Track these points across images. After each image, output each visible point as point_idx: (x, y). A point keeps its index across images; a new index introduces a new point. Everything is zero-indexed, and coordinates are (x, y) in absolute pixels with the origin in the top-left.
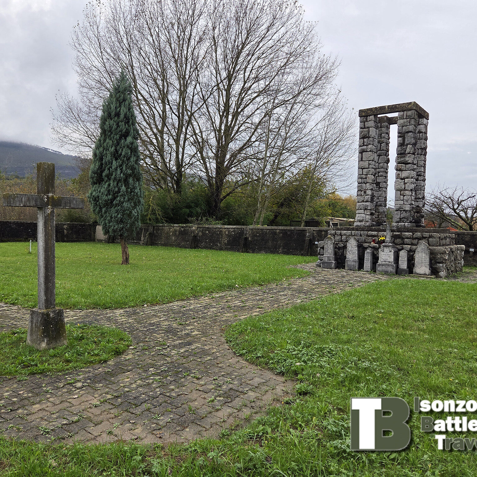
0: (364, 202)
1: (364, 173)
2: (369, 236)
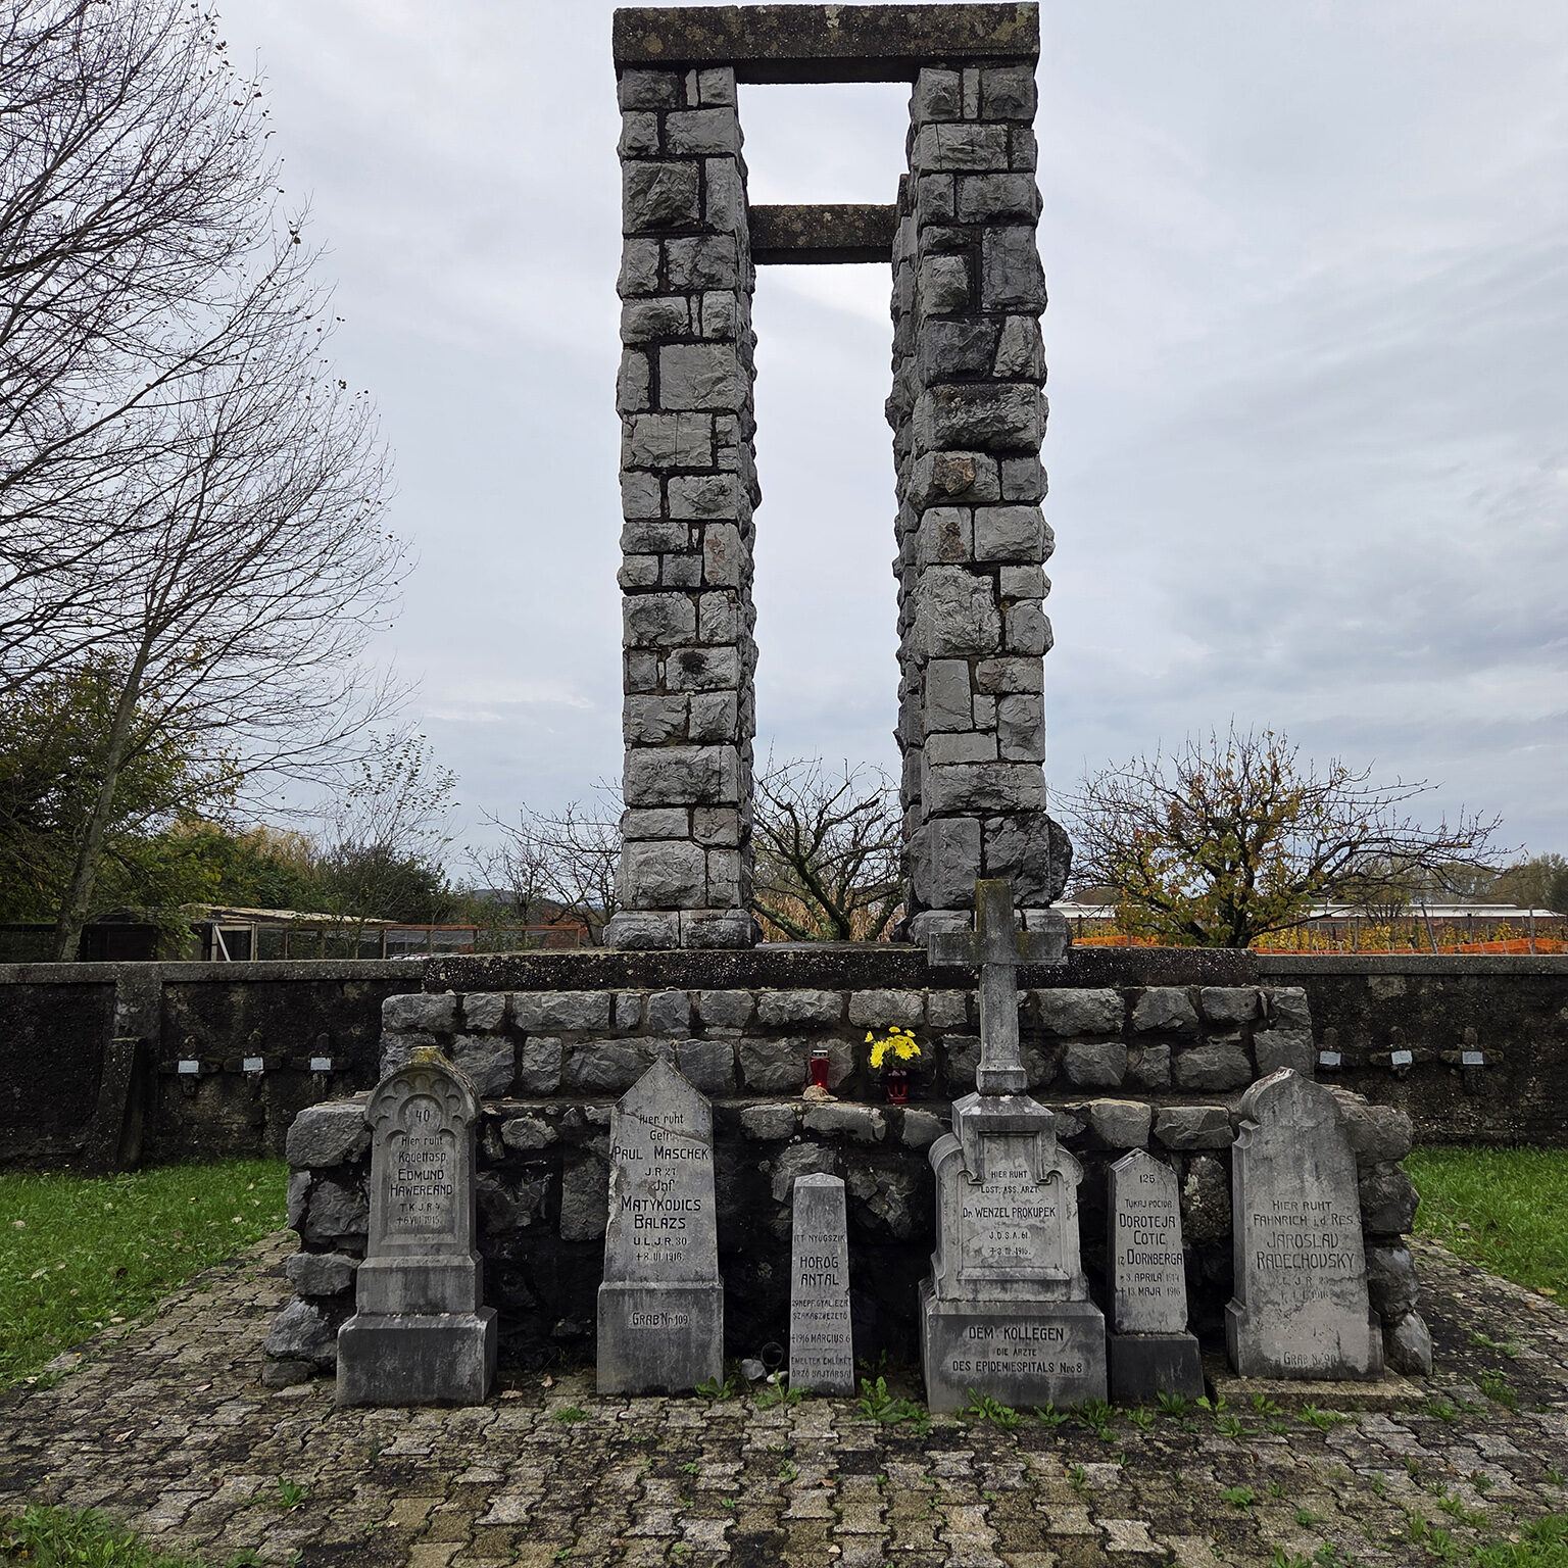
0: (686, 741)
1: (679, 509)
2: (772, 1031)
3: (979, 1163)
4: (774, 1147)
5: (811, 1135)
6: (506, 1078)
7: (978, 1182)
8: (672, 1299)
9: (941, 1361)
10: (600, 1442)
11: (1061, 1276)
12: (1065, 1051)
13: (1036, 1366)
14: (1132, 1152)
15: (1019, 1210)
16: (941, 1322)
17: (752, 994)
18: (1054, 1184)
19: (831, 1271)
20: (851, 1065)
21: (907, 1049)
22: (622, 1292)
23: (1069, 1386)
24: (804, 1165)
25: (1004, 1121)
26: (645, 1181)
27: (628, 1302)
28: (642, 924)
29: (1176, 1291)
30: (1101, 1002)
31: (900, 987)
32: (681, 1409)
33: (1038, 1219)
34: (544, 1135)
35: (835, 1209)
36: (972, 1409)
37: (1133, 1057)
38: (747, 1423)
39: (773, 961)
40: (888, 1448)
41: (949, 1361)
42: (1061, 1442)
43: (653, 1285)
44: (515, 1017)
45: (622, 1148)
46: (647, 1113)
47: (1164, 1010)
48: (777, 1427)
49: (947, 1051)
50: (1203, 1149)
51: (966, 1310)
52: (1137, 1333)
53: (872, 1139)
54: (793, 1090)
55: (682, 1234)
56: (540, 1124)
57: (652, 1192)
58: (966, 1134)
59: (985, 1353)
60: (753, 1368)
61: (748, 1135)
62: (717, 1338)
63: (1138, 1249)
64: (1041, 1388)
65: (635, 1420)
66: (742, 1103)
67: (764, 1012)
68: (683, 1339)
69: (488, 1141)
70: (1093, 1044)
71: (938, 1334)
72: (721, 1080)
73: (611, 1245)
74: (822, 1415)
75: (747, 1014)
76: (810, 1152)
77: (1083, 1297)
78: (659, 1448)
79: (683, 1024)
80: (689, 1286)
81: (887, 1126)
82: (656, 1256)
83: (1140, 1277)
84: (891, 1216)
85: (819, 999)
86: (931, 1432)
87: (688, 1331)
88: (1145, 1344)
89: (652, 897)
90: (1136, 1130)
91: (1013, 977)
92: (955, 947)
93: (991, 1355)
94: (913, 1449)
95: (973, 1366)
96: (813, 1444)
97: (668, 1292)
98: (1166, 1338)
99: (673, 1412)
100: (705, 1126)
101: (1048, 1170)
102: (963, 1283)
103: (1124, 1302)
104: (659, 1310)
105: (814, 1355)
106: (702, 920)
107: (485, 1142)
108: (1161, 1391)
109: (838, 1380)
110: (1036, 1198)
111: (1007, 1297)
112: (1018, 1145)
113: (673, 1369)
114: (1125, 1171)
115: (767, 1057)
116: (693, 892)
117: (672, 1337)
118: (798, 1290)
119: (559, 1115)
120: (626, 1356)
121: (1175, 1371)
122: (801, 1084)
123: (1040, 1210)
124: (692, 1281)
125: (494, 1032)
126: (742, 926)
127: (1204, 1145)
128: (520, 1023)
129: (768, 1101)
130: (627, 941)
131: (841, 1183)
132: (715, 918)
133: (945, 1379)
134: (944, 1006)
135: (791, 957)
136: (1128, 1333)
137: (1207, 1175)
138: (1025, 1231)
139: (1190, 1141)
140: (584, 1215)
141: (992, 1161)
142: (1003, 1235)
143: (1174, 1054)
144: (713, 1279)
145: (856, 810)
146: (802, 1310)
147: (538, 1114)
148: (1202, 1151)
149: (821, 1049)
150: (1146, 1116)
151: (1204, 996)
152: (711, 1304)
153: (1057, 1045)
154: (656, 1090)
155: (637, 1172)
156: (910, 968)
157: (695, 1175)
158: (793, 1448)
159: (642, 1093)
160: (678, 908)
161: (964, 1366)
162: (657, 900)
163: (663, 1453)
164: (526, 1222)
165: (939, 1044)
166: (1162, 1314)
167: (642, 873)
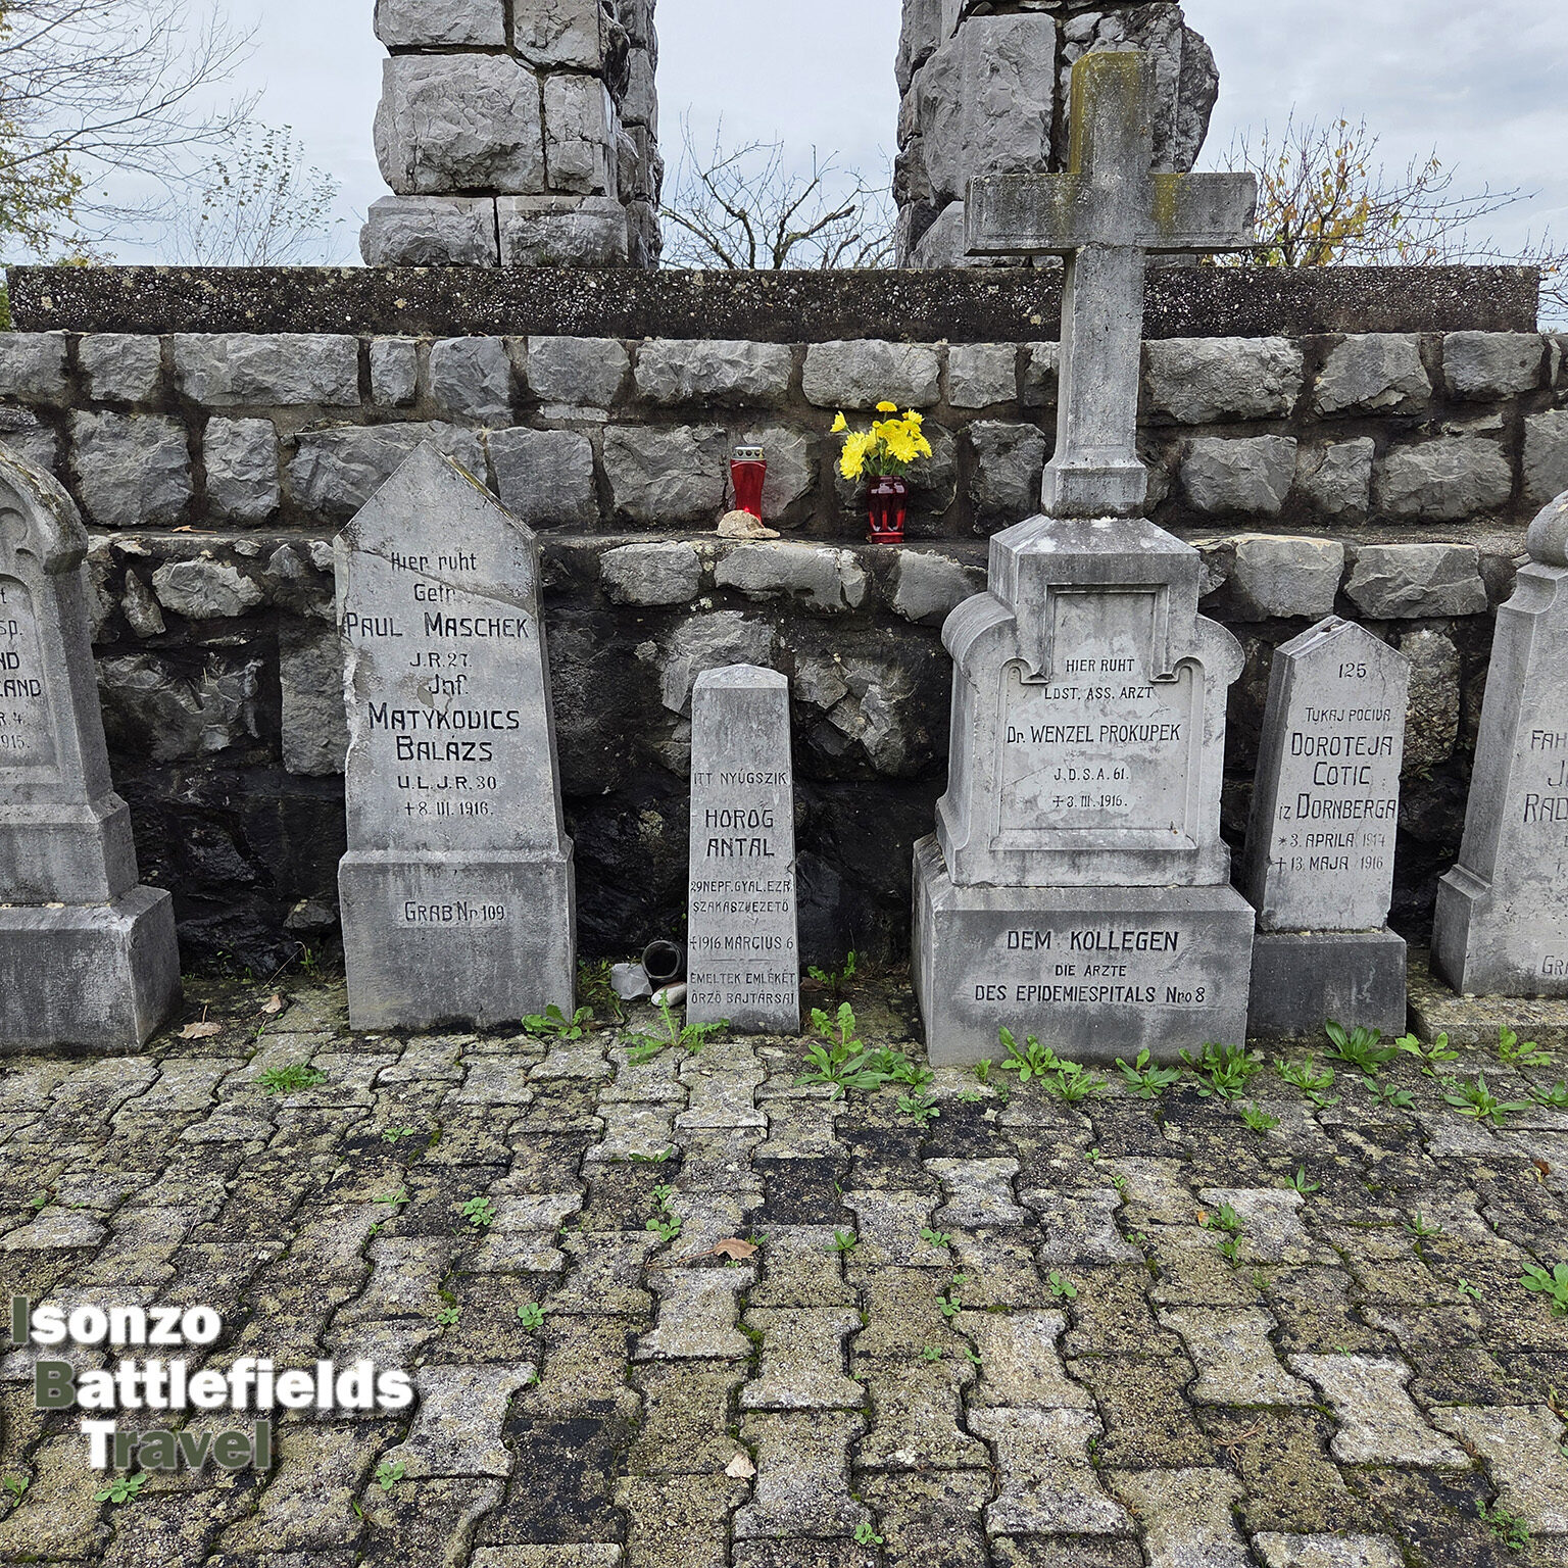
2: (661, 412)
3: (1044, 645)
4: (663, 618)
5: (731, 596)
6: (176, 492)
7: (1040, 681)
8: (475, 880)
9: (953, 986)
10: (325, 1141)
11: (1180, 843)
12: (1187, 452)
13: (1124, 993)
14: (1323, 623)
15: (1112, 729)
16: (958, 924)
17: (624, 345)
18: (1184, 682)
19: (760, 833)
20: (806, 476)
21: (906, 442)
22: (383, 869)
23: (1177, 1024)
24: (716, 650)
25: (1099, 565)
26: (411, 677)
27: (394, 886)
28: (426, 219)
29: (1375, 863)
30: (1262, 360)
31: (894, 337)
32: (493, 1061)
33: (1146, 745)
34: (235, 592)
35: (768, 730)
36: (1008, 1064)
37: (1306, 460)
38: (605, 1094)
39: (665, 288)
40: (859, 1151)
41: (968, 987)
42: (1173, 1133)
43: (438, 856)
44: (180, 378)
45: (361, 616)
46: (405, 549)
47: (1376, 374)
48: (658, 1102)
49: (976, 452)
50: (1430, 618)
51: (1004, 902)
52: (1298, 931)
53: (840, 605)
54: (703, 520)
55: (488, 770)
56: (227, 572)
57: (425, 695)
58: (1025, 592)
59: (1034, 972)
60: (629, 978)
61: (615, 597)
62: (560, 942)
63: (1318, 794)
64: (1130, 1028)
65: (405, 1084)
66: (604, 540)
67: (646, 376)
68: (499, 944)
69: (132, 602)
70: (1239, 437)
71: (952, 942)
72: (570, 502)
73: (355, 790)
74: (739, 1074)
75: (617, 379)
76: (728, 627)
77: (1217, 878)
78: (431, 1155)
79: (498, 399)
80: (505, 857)
81: (869, 582)
82: (443, 808)
83: (1316, 839)
84: (870, 738)
85: (748, 353)
86: (936, 1112)
87: (506, 933)
88: (1313, 949)
89: (442, 168)
90: (1313, 586)
91: (1139, 273)
92: (1022, 208)
93: (1043, 975)
94: (904, 1154)
95: (1011, 993)
96: (719, 1142)
97: (467, 869)
98: (1348, 939)
99: (478, 1066)
100: (522, 576)
101: (1177, 656)
102: (1001, 855)
103: (1280, 881)
104: (450, 898)
105: (728, 968)
106: (537, 214)
107: (126, 602)
108: (1334, 1025)
109: (771, 1009)
110: (1148, 709)
111: (1079, 879)
112: (1120, 610)
113: (485, 991)
114: (1313, 658)
115: (654, 461)
116: (518, 158)
117: (479, 941)
118: (701, 864)
119: (263, 556)
120: (398, 972)
121: (1360, 991)
122: (716, 510)
123: (1151, 729)
124: (510, 849)
125: (145, 407)
126: (610, 228)
127: (1431, 611)
128: (192, 390)
129: (654, 538)
130: (400, 250)
131: (780, 681)
132: (562, 212)
133: (961, 1015)
134: (976, 369)
135: (699, 280)
136: (1281, 931)
137: (1427, 662)
138: (1121, 765)
139: (1411, 603)
140: (324, 731)
141: (1068, 641)
142: (1080, 774)
143: (1381, 454)
144: (549, 846)
145: (826, 220)
146: (709, 897)
147: (223, 554)
148: (1426, 621)
149: (752, 445)
150: (1336, 562)
151: (1449, 347)
152: (545, 887)
153: (1172, 441)
154: (419, 507)
155: (395, 659)
156: (916, 302)
157: (507, 666)
158: (682, 1154)
159: (392, 509)
160: (492, 192)
161: (995, 993)
162: (454, 175)
163: (434, 1168)
164: (220, 742)
165: (964, 441)
166: (1346, 900)
167: (420, 117)
